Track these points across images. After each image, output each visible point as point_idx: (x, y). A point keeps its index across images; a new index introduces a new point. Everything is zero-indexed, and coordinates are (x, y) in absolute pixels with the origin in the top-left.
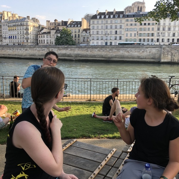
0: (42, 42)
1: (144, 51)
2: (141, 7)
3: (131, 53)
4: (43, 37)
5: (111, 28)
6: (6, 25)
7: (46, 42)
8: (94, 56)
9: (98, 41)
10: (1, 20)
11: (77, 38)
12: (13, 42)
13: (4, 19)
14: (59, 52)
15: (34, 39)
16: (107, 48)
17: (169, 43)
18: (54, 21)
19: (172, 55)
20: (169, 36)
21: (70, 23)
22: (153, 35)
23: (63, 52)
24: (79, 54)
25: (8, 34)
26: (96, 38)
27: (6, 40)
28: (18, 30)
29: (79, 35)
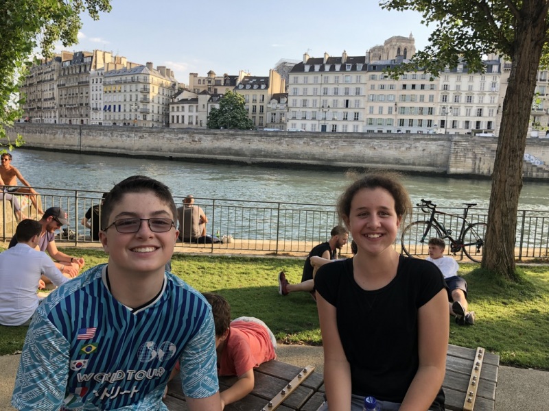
0: (178, 122)
1: (410, 148)
2: (405, 49)
3: (380, 150)
4: (180, 109)
5: (336, 93)
6: (99, 81)
7: (186, 122)
8: (296, 156)
9: (304, 122)
10: (90, 70)
11: (258, 115)
12: (112, 119)
13: (95, 67)
14: (216, 145)
15: (161, 113)
16: (325, 138)
17: (467, 131)
18: (207, 76)
19: (475, 158)
20: (468, 114)
21: (243, 80)
22: (431, 111)
23: (225, 144)
24: (261, 151)
25: (101, 101)
26: (299, 116)
27: (98, 114)
28: (125, 93)
29: (262, 107)
